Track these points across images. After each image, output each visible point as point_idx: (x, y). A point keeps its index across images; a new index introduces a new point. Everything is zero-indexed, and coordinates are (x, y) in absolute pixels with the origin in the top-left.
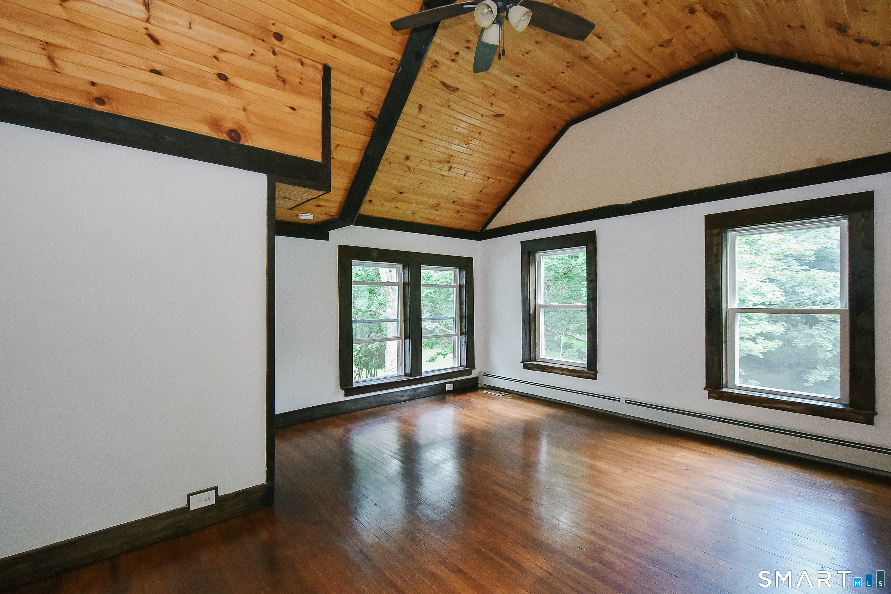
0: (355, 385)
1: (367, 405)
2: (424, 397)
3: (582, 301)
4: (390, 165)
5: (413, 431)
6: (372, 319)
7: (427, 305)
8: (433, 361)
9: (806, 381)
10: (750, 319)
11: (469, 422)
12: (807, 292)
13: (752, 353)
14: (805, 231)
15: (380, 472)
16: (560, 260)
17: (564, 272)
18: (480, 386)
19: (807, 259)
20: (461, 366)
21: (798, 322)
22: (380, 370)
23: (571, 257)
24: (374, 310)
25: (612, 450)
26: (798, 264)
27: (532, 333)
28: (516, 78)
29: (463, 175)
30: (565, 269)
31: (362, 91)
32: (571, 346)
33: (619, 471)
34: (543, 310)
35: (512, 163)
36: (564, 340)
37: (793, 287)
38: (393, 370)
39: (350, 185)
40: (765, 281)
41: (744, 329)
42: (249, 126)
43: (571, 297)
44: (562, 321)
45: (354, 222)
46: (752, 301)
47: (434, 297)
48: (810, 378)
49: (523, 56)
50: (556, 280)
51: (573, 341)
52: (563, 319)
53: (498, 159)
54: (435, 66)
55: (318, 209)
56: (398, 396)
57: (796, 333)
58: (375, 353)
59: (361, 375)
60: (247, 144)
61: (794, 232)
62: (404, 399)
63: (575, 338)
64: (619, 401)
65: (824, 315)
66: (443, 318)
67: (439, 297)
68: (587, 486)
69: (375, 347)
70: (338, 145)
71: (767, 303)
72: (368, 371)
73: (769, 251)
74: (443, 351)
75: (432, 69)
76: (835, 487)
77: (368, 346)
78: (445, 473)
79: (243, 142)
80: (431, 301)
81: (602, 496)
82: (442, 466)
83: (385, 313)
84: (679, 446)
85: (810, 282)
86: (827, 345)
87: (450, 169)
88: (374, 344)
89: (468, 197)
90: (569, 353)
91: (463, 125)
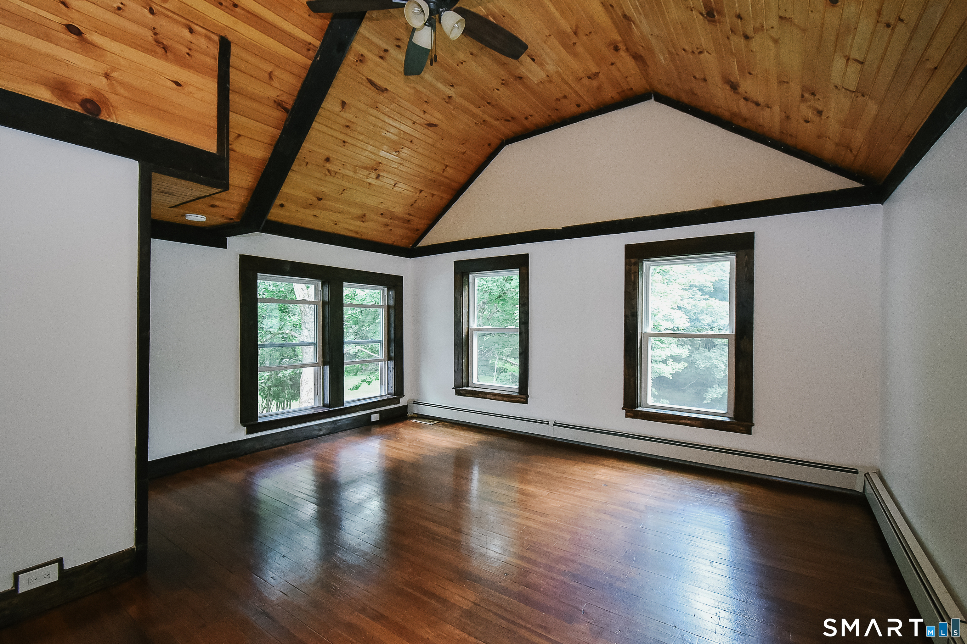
0: (260, 420)
1: (276, 442)
2: (345, 430)
3: (515, 326)
4: (306, 165)
5: (332, 468)
6: (285, 343)
7: (351, 327)
8: (357, 389)
9: (705, 399)
10: (662, 343)
11: (395, 454)
12: (707, 319)
13: (663, 375)
14: (706, 264)
15: (289, 519)
16: (495, 282)
17: (499, 294)
18: (409, 415)
19: (707, 289)
20: (388, 394)
21: (699, 346)
22: (294, 401)
23: (505, 279)
24: (287, 332)
25: (540, 473)
26: (700, 293)
27: (465, 358)
28: (450, 87)
29: (393, 185)
30: (500, 292)
31: (270, 75)
32: (505, 371)
33: (546, 493)
34: (476, 334)
35: (445, 177)
36: (498, 364)
37: (695, 314)
38: (310, 401)
39: (255, 184)
40: (675, 308)
41: (657, 352)
42: (112, 98)
43: (505, 320)
44: (496, 345)
45: (261, 229)
46: (665, 326)
47: (360, 317)
48: (708, 396)
49: (458, 65)
50: (491, 302)
51: (507, 366)
52: (497, 343)
53: (431, 171)
54: (361, 60)
55: (213, 210)
56: (315, 430)
57: (698, 356)
58: (288, 382)
59: (270, 408)
60: (109, 120)
61: (698, 264)
62: (321, 433)
63: (510, 362)
64: (548, 424)
65: (719, 340)
66: (369, 341)
67: (366, 318)
68: (516, 511)
69: (288, 374)
70: (239, 136)
71: (676, 329)
72: (278, 403)
73: (677, 281)
74: (368, 378)
75: (358, 63)
76: (723, 490)
77: (279, 374)
78: (367, 512)
79: (103, 116)
80: (356, 323)
81: (528, 519)
82: (365, 505)
83: (300, 336)
84: (600, 464)
85: (709, 310)
86: (721, 365)
87: (378, 177)
88: (286, 372)
89: (398, 210)
90: (502, 378)
91: (393, 130)
